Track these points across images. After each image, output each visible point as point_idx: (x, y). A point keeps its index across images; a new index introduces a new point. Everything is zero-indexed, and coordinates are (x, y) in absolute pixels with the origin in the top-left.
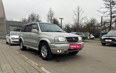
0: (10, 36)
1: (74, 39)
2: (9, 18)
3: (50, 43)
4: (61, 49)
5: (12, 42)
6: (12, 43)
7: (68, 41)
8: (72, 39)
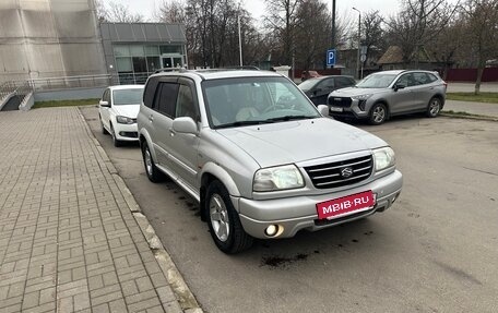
0: (110, 106)
1: (346, 171)
2: (111, 4)
3: (239, 194)
4: (283, 224)
5: (120, 134)
6: (119, 137)
7: (315, 182)
8: (338, 171)
